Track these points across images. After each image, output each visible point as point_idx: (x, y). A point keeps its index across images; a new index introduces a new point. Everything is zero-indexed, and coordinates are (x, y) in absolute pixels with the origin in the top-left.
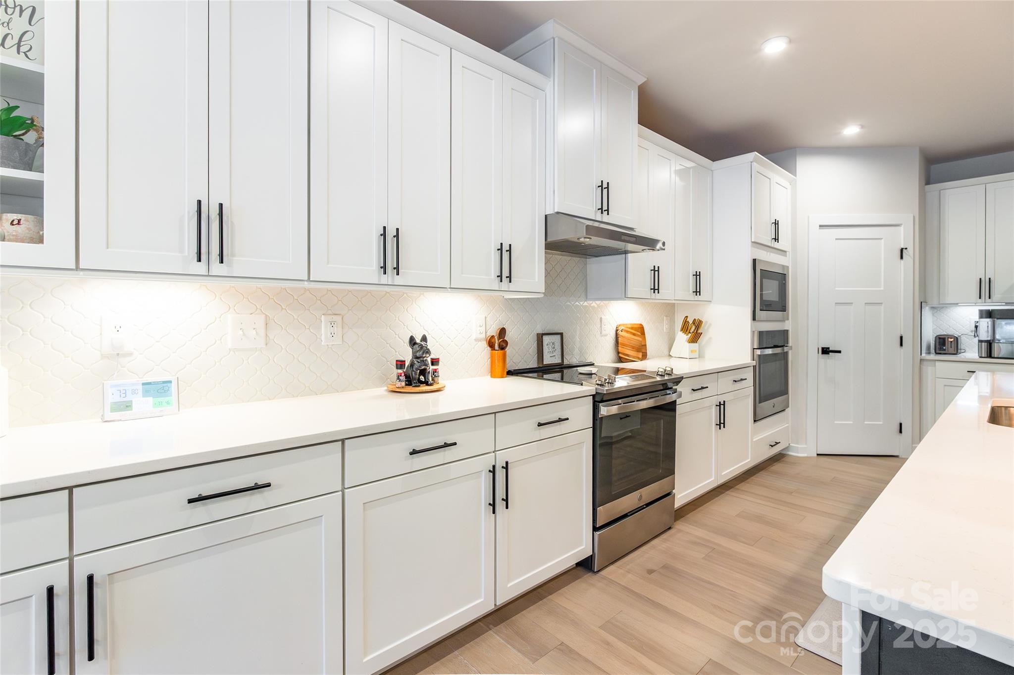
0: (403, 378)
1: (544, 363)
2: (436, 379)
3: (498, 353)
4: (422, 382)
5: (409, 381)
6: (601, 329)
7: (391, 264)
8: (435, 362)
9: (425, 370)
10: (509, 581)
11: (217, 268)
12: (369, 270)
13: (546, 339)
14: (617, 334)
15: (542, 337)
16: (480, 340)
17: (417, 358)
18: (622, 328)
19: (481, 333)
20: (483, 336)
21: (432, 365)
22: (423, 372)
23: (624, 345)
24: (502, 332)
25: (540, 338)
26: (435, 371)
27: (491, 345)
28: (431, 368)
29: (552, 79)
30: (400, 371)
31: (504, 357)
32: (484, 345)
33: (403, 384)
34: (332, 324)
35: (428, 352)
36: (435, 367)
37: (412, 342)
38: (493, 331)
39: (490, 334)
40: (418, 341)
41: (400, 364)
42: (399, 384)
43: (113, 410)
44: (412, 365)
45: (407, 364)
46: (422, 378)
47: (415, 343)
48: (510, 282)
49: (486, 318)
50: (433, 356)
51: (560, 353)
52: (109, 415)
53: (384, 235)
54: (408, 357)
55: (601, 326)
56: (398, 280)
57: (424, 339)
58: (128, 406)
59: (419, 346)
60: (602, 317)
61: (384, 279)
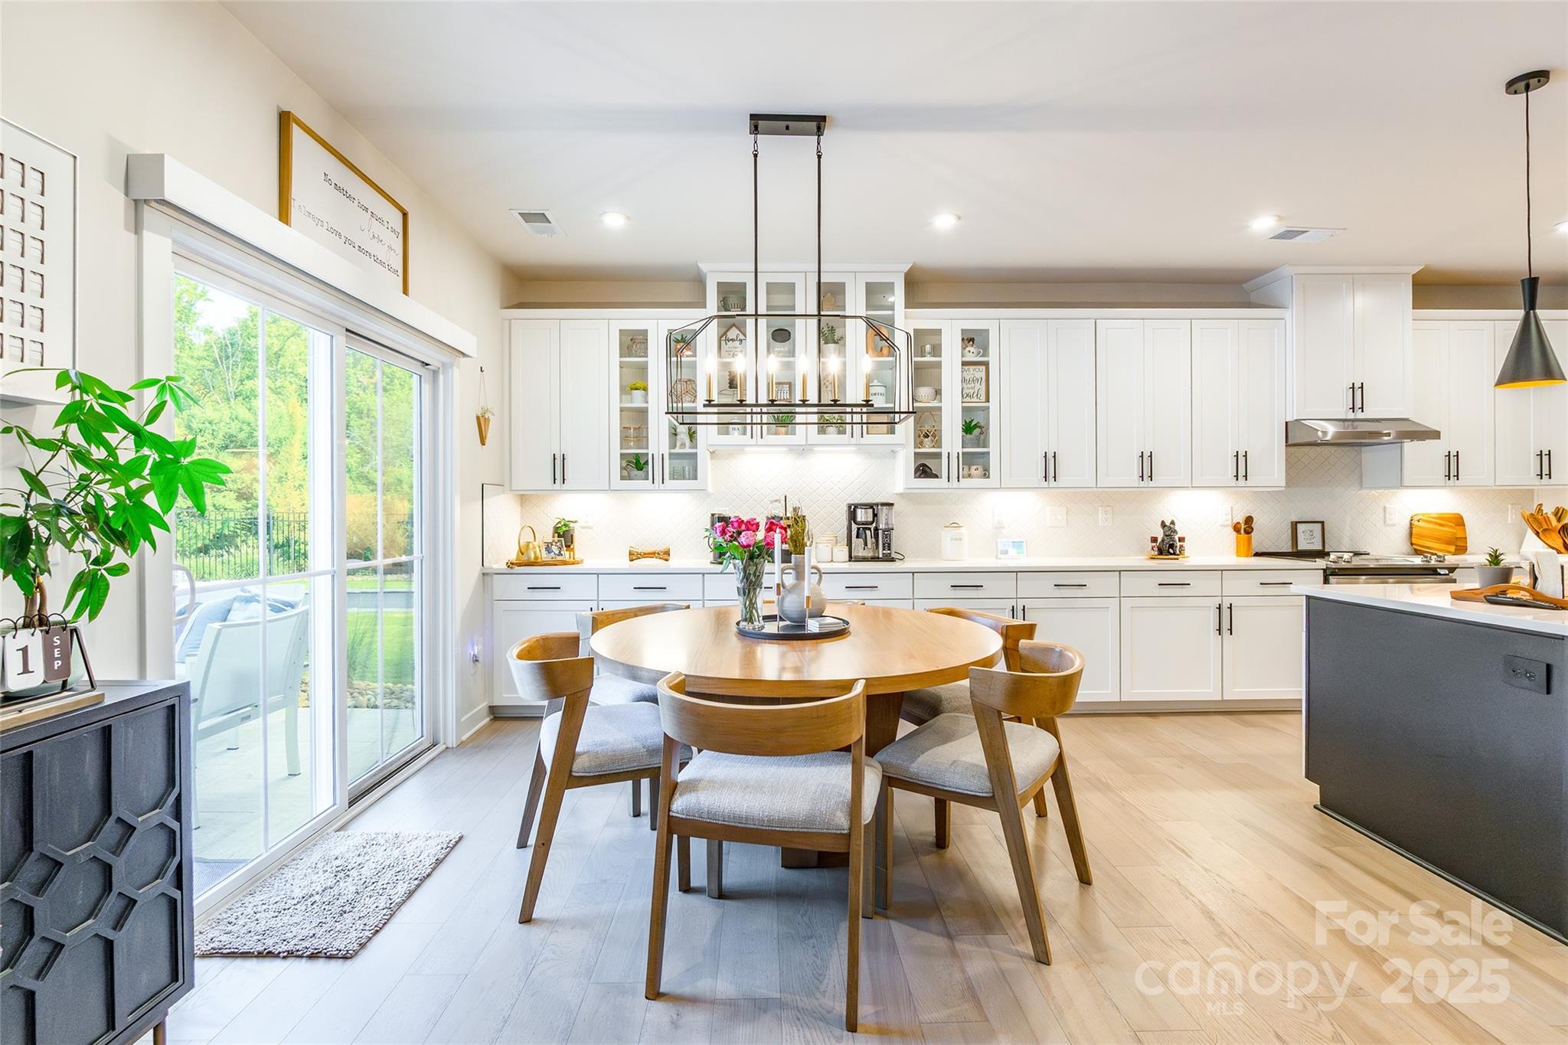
0: (1156, 549)
1: (1299, 548)
2: (1182, 552)
3: (1243, 535)
4: (1171, 554)
5: (1161, 552)
6: (1385, 518)
7: (1147, 473)
8: (1181, 539)
9: (1173, 544)
10: (1234, 688)
11: (1052, 483)
12: (1133, 479)
13: (1301, 528)
14: (1411, 524)
15: (1296, 525)
16: (1226, 526)
17: (1167, 536)
18: (1418, 518)
19: (1227, 520)
20: (1230, 523)
21: (1180, 541)
22: (1172, 546)
23: (1421, 536)
24: (1249, 520)
25: (1294, 526)
26: (1181, 546)
27: (1236, 528)
28: (1178, 544)
29: (1290, 309)
30: (1154, 544)
31: (1249, 541)
32: (1231, 530)
33: (1156, 553)
34: (1106, 512)
35: (1175, 532)
36: (1181, 543)
37: (1163, 525)
38: (1240, 519)
39: (1235, 521)
40: (1168, 524)
41: (1154, 540)
42: (1153, 553)
43: (1002, 553)
44: (1163, 541)
45: (1159, 540)
46: (1171, 551)
47: (1165, 526)
48: (1246, 480)
49: (1232, 508)
50: (1179, 535)
51: (1321, 540)
52: (1000, 556)
53: (1142, 456)
54: (1160, 536)
55: (1385, 516)
56: (1152, 484)
57: (1173, 523)
58: (1006, 552)
59: (1169, 529)
60: (1387, 506)
61: (1142, 484)
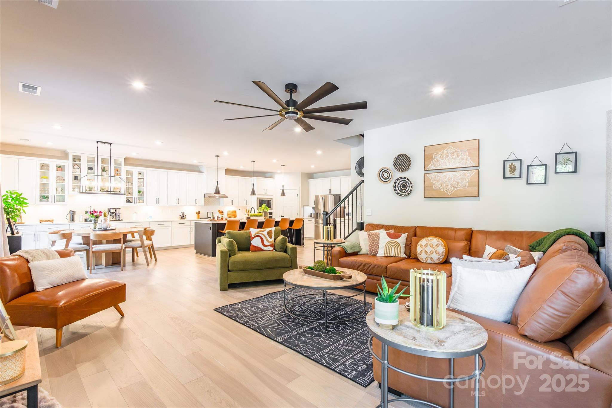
1: (208, 217)
2: (186, 217)
3: (198, 215)
7: (178, 202)
11: (158, 204)
12: (175, 204)
13: (209, 213)
14: (228, 212)
16: (194, 213)
17: (183, 215)
22: (183, 217)
23: (229, 215)
28: (185, 216)
29: (205, 173)
34: (171, 210)
37: (182, 213)
38: (197, 212)
42: (180, 218)
45: (181, 216)
48: (197, 204)
49: (196, 209)
50: (185, 214)
53: (177, 199)
54: (181, 214)
56: (179, 205)
57: (184, 212)
58: (148, 219)
59: (183, 213)
